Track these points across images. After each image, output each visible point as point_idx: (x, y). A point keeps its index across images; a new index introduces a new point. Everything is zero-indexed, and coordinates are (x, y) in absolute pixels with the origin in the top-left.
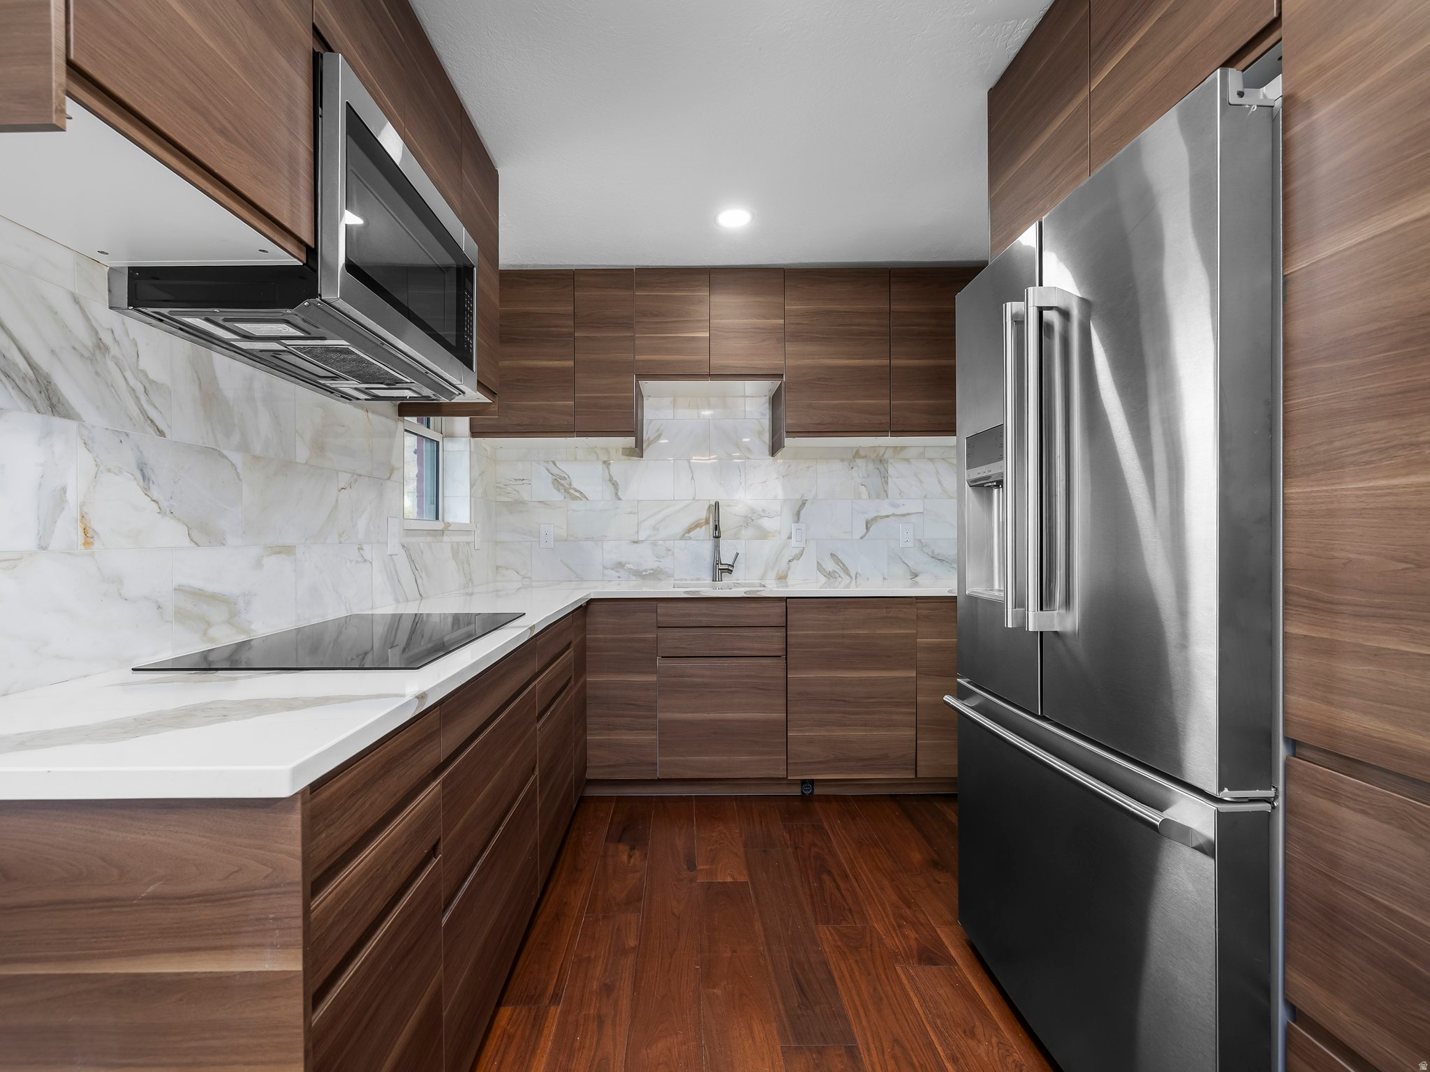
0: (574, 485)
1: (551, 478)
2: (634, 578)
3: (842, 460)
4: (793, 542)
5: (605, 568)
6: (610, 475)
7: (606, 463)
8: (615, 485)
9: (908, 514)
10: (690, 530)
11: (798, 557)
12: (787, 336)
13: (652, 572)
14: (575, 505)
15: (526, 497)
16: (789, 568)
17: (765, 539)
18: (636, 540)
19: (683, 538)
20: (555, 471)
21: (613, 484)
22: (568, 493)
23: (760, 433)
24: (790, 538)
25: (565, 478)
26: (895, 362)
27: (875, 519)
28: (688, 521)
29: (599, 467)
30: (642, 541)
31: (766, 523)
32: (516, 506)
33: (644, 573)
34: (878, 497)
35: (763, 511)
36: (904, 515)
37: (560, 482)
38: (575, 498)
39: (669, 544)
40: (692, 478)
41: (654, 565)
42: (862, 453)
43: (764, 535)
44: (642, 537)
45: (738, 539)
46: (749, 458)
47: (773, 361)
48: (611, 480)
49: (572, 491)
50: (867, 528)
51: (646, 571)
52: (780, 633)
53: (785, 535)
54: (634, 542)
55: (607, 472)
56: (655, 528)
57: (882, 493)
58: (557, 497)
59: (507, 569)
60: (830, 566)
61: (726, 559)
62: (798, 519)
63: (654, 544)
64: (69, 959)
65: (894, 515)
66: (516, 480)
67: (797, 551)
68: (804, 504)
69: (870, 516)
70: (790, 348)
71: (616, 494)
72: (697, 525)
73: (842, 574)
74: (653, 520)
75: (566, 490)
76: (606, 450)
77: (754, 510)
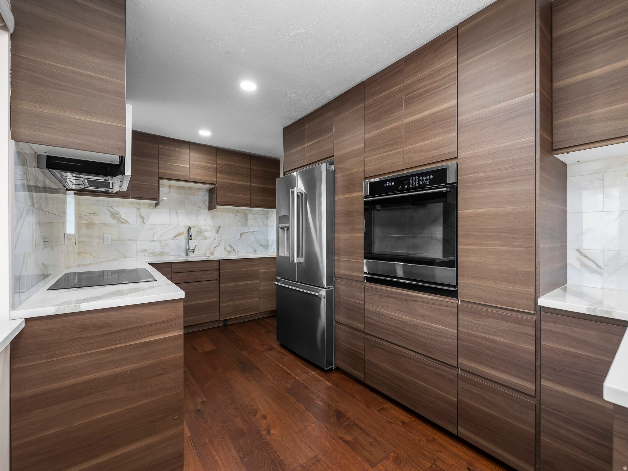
0: (122, 217)
1: (109, 214)
2: (151, 255)
3: (233, 213)
4: (216, 241)
5: (137, 252)
6: (140, 214)
7: (139, 209)
8: (143, 218)
9: (254, 232)
10: (176, 236)
11: (218, 246)
12: (217, 171)
13: (159, 253)
14: (123, 226)
15: (96, 221)
16: (215, 250)
17: (206, 240)
18: (152, 239)
19: (173, 239)
20: (112, 210)
21: (142, 218)
22: (119, 220)
23: (204, 202)
24: (215, 239)
25: (117, 214)
26: (252, 184)
27: (243, 233)
28: (175, 233)
29: (135, 210)
30: (155, 241)
31: (206, 234)
32: (90, 225)
33: (156, 253)
34: (244, 226)
35: (205, 230)
36: (252, 232)
37: (114, 215)
38: (123, 223)
39: (167, 242)
40: (177, 216)
41: (161, 250)
42: (239, 211)
43: (205, 238)
44: (155, 239)
45: (196, 240)
46: (200, 211)
47: (212, 179)
48: (141, 216)
49: (121, 220)
50: (241, 236)
51: (157, 252)
52: (218, 272)
53: (213, 239)
54: (151, 241)
55: (138, 212)
56: (161, 236)
57: (246, 224)
58: (114, 222)
59: (85, 253)
60: (229, 249)
61: (192, 247)
62: (218, 233)
63: (161, 242)
64: (127, 342)
65: (249, 232)
66: (90, 214)
67: (217, 244)
68: (220, 227)
69: (242, 232)
70: (219, 175)
71: (143, 222)
72: (180, 234)
73: (233, 251)
74: (160, 232)
75: (118, 219)
76: (139, 204)
77: (201, 230)
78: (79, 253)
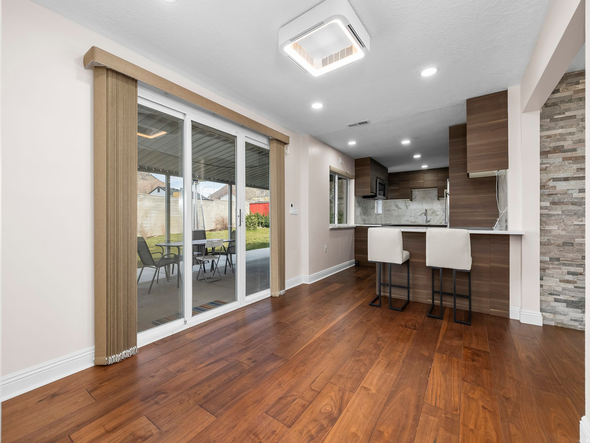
0: (399, 207)
1: (395, 205)
2: (410, 223)
5: (405, 221)
7: (405, 203)
8: (407, 206)
10: (422, 214)
12: (438, 180)
14: (399, 210)
15: (391, 209)
18: (411, 216)
19: (420, 216)
23: (436, 196)
24: (443, 216)
28: (421, 212)
29: (404, 203)
31: (437, 213)
32: (389, 210)
33: (412, 222)
35: (437, 211)
37: (397, 206)
38: (399, 209)
39: (417, 217)
40: (421, 205)
41: (414, 221)
43: (437, 215)
44: (412, 215)
45: (431, 216)
46: (433, 200)
47: (436, 185)
48: (406, 205)
53: (441, 215)
56: (415, 214)
58: (396, 209)
61: (429, 219)
63: (414, 217)
67: (444, 218)
70: (439, 182)
71: (407, 208)
72: (423, 213)
74: (414, 213)
75: (398, 208)
76: (405, 200)
77: (435, 211)
78: (386, 221)
